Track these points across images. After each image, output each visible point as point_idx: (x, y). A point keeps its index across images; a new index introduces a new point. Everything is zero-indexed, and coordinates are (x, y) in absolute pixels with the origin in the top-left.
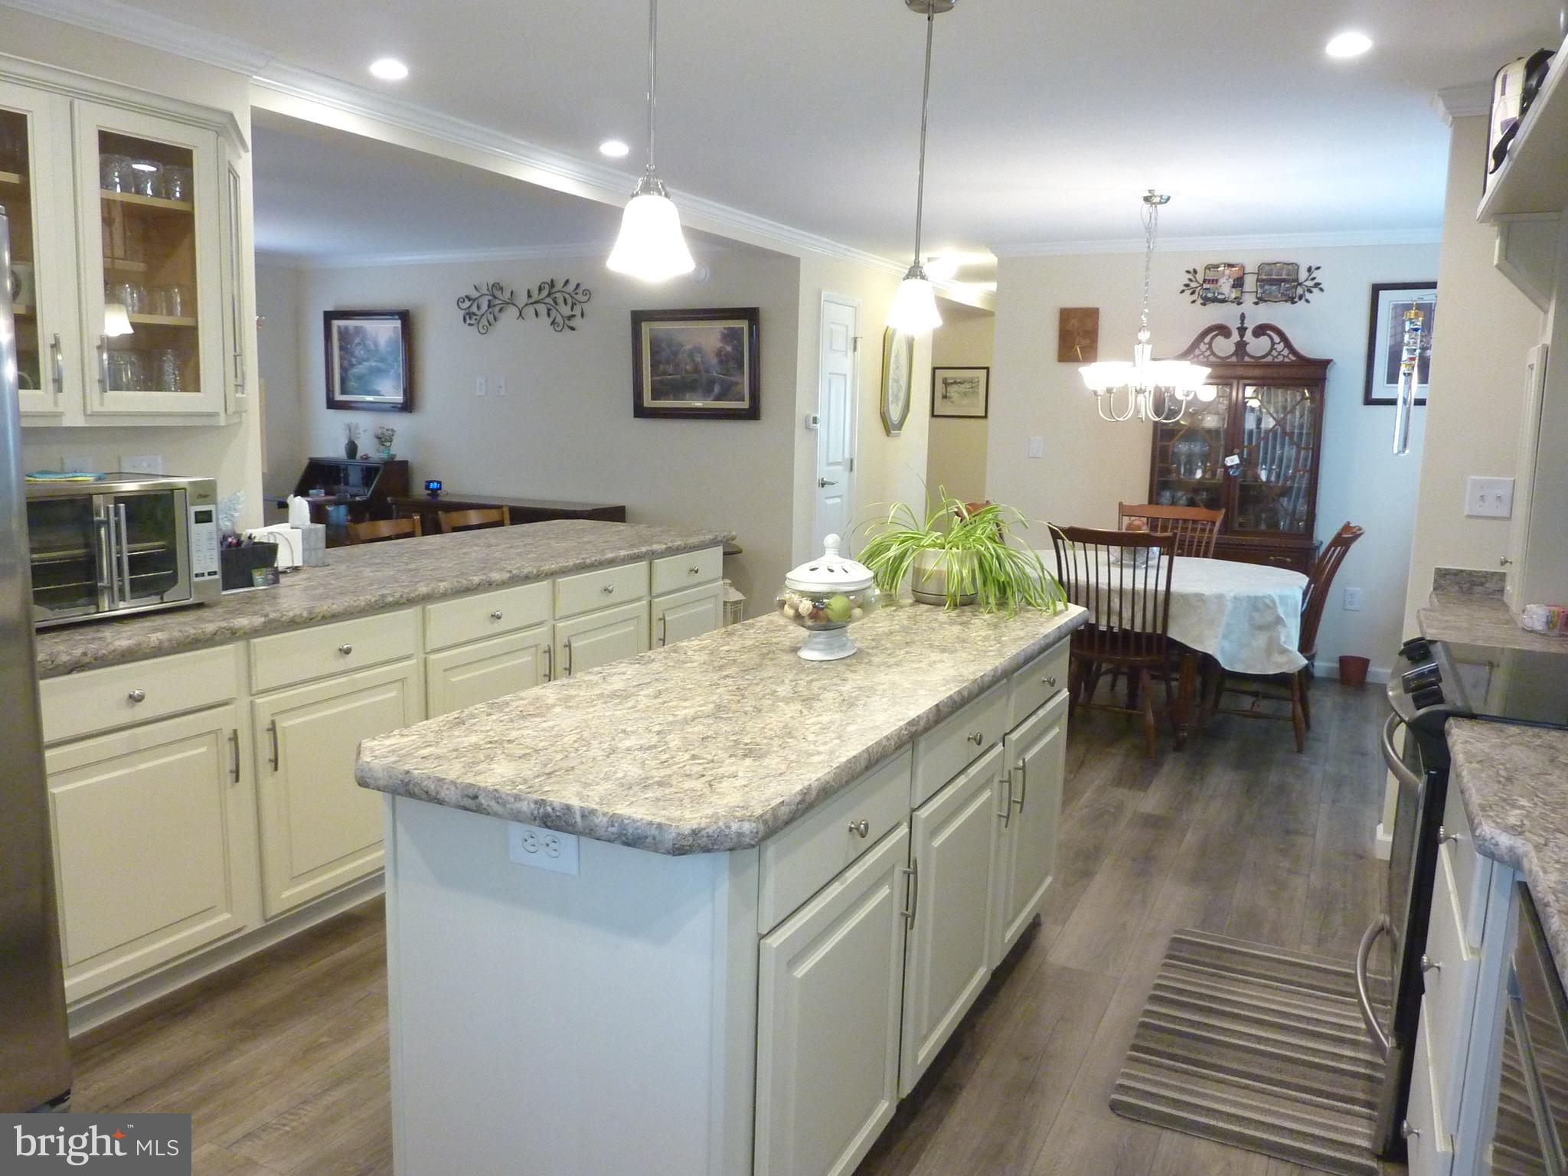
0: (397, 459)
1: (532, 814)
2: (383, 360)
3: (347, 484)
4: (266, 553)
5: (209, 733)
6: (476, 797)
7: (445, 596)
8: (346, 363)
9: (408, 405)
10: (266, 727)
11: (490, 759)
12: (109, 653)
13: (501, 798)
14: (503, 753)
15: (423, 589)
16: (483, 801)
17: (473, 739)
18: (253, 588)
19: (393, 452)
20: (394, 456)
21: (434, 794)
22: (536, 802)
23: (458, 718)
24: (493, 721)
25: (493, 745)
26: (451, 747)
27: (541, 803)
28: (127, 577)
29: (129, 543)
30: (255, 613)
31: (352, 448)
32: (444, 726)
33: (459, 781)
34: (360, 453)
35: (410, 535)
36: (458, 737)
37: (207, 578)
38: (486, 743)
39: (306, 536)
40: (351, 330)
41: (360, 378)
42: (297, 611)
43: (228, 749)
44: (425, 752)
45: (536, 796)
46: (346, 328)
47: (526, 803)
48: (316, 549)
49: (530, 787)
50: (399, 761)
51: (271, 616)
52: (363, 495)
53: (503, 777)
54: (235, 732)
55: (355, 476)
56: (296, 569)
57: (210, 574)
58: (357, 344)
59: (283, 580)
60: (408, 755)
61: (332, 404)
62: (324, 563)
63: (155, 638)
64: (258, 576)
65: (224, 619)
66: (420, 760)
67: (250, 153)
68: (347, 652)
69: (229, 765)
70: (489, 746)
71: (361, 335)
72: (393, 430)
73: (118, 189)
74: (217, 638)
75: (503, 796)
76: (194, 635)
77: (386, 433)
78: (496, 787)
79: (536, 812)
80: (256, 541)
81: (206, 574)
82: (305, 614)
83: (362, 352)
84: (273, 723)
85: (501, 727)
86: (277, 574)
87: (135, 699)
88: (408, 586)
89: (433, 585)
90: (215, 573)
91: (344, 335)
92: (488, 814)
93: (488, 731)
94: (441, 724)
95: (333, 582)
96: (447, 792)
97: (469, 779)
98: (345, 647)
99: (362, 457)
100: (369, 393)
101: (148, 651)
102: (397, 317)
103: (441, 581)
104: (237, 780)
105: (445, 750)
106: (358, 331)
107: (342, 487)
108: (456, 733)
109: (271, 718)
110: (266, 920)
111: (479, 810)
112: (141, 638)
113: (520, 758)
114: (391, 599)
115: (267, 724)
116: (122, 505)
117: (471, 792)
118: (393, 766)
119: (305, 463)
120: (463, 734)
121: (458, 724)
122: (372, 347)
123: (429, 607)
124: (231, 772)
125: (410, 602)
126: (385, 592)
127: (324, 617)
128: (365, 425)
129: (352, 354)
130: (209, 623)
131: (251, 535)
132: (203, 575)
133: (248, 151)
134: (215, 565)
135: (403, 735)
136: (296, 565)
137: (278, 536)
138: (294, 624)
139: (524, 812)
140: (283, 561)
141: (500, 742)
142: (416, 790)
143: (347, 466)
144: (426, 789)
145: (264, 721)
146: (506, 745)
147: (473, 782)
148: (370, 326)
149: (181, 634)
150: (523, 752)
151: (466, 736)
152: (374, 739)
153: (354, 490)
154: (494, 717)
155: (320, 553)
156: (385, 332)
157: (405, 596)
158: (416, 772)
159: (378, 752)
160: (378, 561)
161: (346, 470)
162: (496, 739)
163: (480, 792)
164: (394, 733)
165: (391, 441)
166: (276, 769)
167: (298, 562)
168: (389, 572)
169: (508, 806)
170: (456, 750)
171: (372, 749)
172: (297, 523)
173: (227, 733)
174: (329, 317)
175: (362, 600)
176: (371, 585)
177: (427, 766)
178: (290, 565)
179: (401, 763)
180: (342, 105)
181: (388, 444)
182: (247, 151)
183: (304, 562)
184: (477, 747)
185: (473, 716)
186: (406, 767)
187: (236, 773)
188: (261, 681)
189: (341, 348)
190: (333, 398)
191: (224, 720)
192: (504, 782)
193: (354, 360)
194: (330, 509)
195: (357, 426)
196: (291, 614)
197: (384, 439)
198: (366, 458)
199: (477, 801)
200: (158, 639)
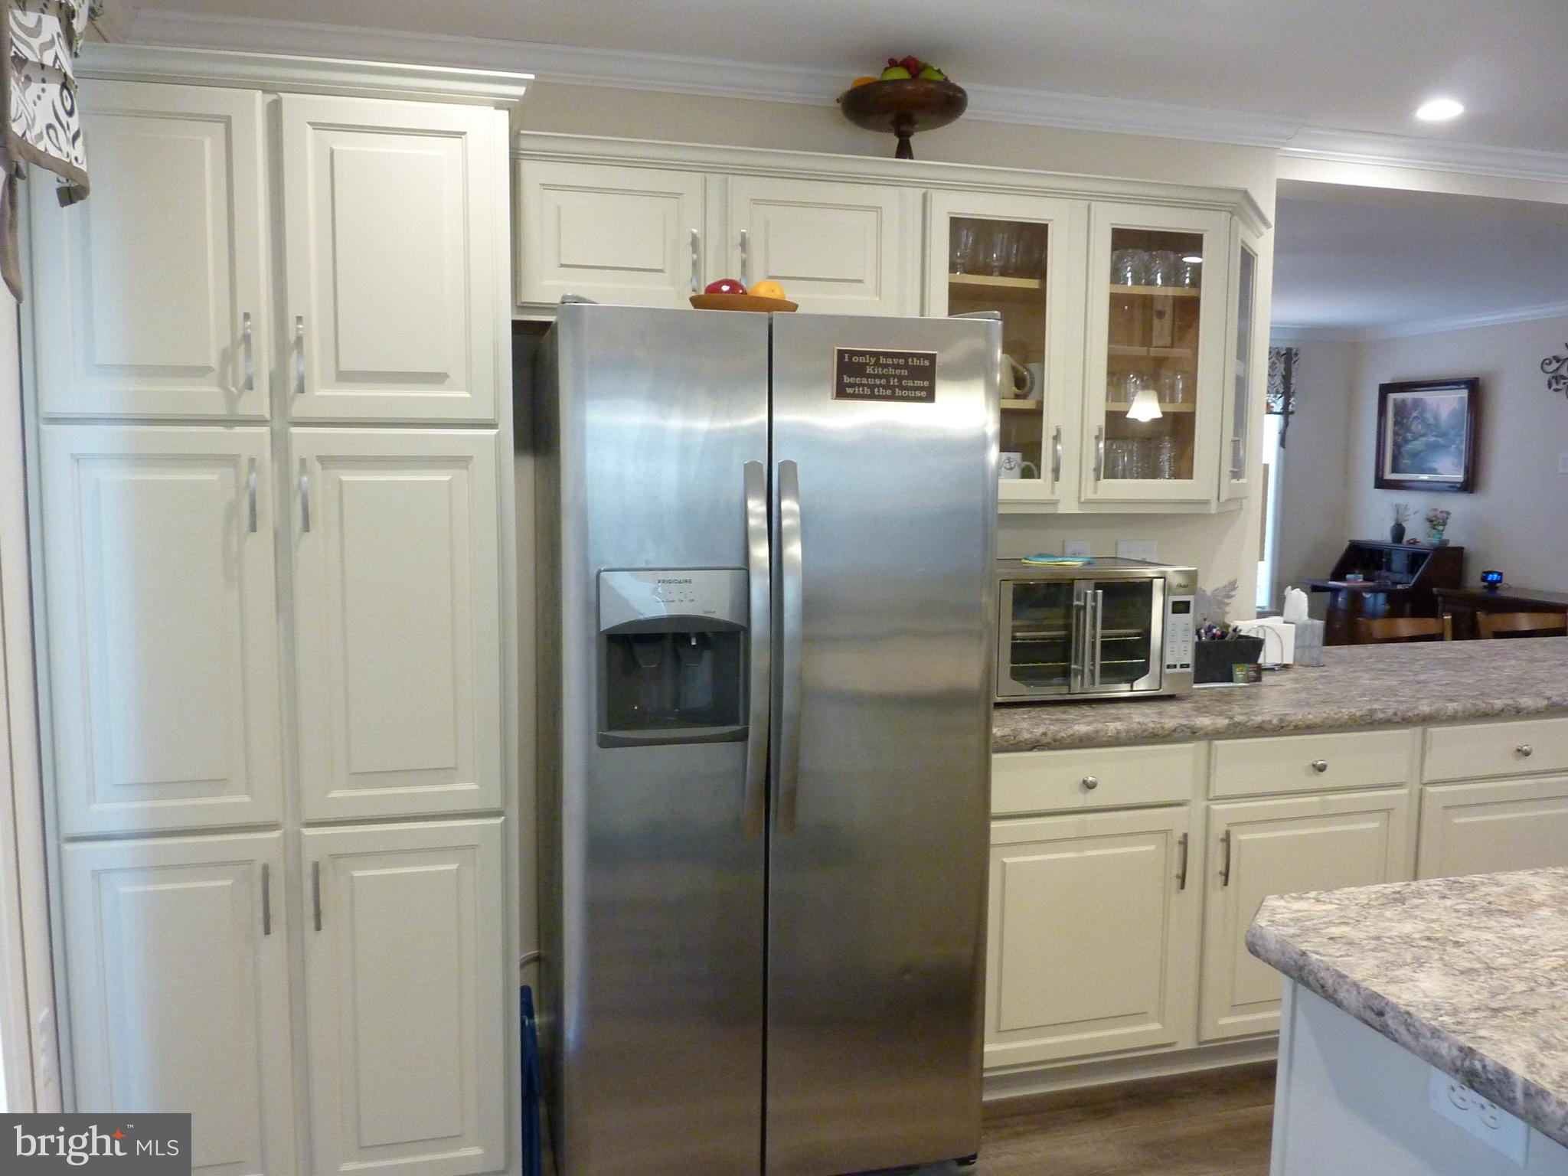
0: (1451, 544)
1: (1453, 1062)
2: (1443, 435)
3: (1389, 570)
4: (1252, 647)
5: (1160, 832)
6: (1381, 1014)
7: (1453, 719)
8: (1400, 440)
9: (1470, 484)
10: (1221, 836)
11: (1419, 963)
12: (1068, 737)
13: (1414, 1026)
14: (1441, 959)
15: (1425, 708)
16: (1390, 1022)
17: (1407, 927)
18: (1231, 684)
19: (1445, 537)
20: (1447, 541)
21: (1330, 991)
22: (1461, 1049)
23: (1399, 892)
24: (1445, 908)
25: (1431, 944)
26: (1373, 932)
27: (1468, 1052)
28: (1098, 662)
29: (1103, 628)
30: (1221, 714)
31: (1399, 532)
32: (1377, 899)
33: (1364, 984)
34: (1407, 537)
35: (1438, 637)
36: (1389, 920)
37: (1178, 670)
38: (1421, 939)
39: (1299, 634)
40: (1409, 402)
41: (1414, 455)
42: (1267, 718)
43: (1177, 851)
44: (1335, 931)
45: (1463, 1040)
46: (1403, 401)
47: (1446, 1045)
48: (1310, 647)
49: (1459, 1023)
50: (1299, 936)
51: (1236, 719)
52: (1406, 583)
53: (1426, 996)
54: (1185, 836)
55: (1399, 562)
56: (1286, 667)
57: (1182, 666)
58: (1415, 417)
59: (1267, 678)
60: (1316, 930)
61: (1381, 483)
62: (1318, 663)
63: (1113, 727)
64: (1239, 672)
65: (1188, 716)
66: (1326, 941)
67: (1272, 230)
68: (1322, 769)
69: (1176, 870)
70: (1425, 943)
71: (1420, 408)
72: (1448, 513)
73: (1130, 283)
74: (1176, 735)
75: (1417, 1024)
76: (1153, 728)
77: (1440, 515)
78: (1410, 1009)
79: (1458, 1063)
80: (1241, 633)
81: (1178, 666)
82: (1275, 721)
83: (1420, 426)
84: (1228, 834)
85: (1450, 920)
86: (1260, 670)
87: (1089, 786)
88: (1405, 702)
89: (1437, 706)
90: (1188, 666)
91: (1401, 410)
92: (1396, 1041)
93: (1432, 921)
94: (1373, 896)
95: (1320, 687)
96: (1347, 995)
97: (1377, 987)
98: (1319, 763)
99: (1408, 541)
100: (1423, 472)
101: (1104, 739)
102: (1463, 386)
103: (1451, 700)
104: (1182, 887)
105: (1363, 935)
106: (1417, 403)
107: (1384, 573)
108: (1388, 914)
109: (1225, 828)
110: (1200, 1043)
111: (1384, 1030)
112: (1100, 726)
113: (1462, 973)
114: (1380, 715)
115: (1222, 835)
116: (1100, 592)
117: (1376, 1004)
118: (1290, 940)
119: (1346, 544)
120: (1396, 918)
121: (1395, 900)
122: (1432, 421)
123: (1430, 729)
124: (1178, 876)
125: (1405, 721)
126: (1376, 706)
127: (1296, 727)
128: (1415, 508)
129: (1408, 430)
130: (1171, 717)
131: (1236, 628)
132: (1175, 666)
133: (1271, 227)
134: (1188, 658)
135: (1318, 901)
136: (1285, 662)
137: (1268, 630)
138: (1261, 730)
139: (1442, 1056)
140: (1269, 656)
141: (1442, 942)
142: (1311, 978)
143: (1391, 550)
144: (1322, 982)
145: (1218, 831)
146: (1450, 949)
147: (1381, 992)
148: (1430, 397)
149: (1139, 726)
150: (1468, 965)
151: (1399, 921)
152: (1282, 897)
153: (1397, 577)
154: (1448, 903)
155: (1315, 652)
156: (1448, 404)
157: (1399, 714)
158: (1315, 957)
159: (1279, 916)
160: (1381, 666)
161: (1389, 554)
162: (1438, 935)
163: (1388, 1009)
164: (1308, 895)
165: (1444, 524)
166: (1226, 884)
167: (1289, 660)
168: (1393, 682)
169: (1422, 1040)
170: (1378, 938)
171: (1274, 912)
172: (1293, 618)
173: (1178, 835)
174: (1385, 390)
175: (1346, 712)
176: (1363, 695)
177: (1331, 951)
178: (1279, 662)
179: (1299, 939)
180: (1387, 161)
181: (1441, 528)
182: (1268, 226)
183: (1295, 660)
184: (1407, 941)
185: (1419, 894)
186: (1304, 947)
187: (1183, 878)
188: (1220, 788)
189: (1396, 423)
190: (1383, 475)
191: (1176, 821)
192: (1425, 1004)
193: (1409, 436)
194: (1367, 596)
195: (1406, 508)
196: (1259, 719)
197: (1436, 522)
198: (1414, 542)
199: (1382, 1019)
200: (1116, 729)
